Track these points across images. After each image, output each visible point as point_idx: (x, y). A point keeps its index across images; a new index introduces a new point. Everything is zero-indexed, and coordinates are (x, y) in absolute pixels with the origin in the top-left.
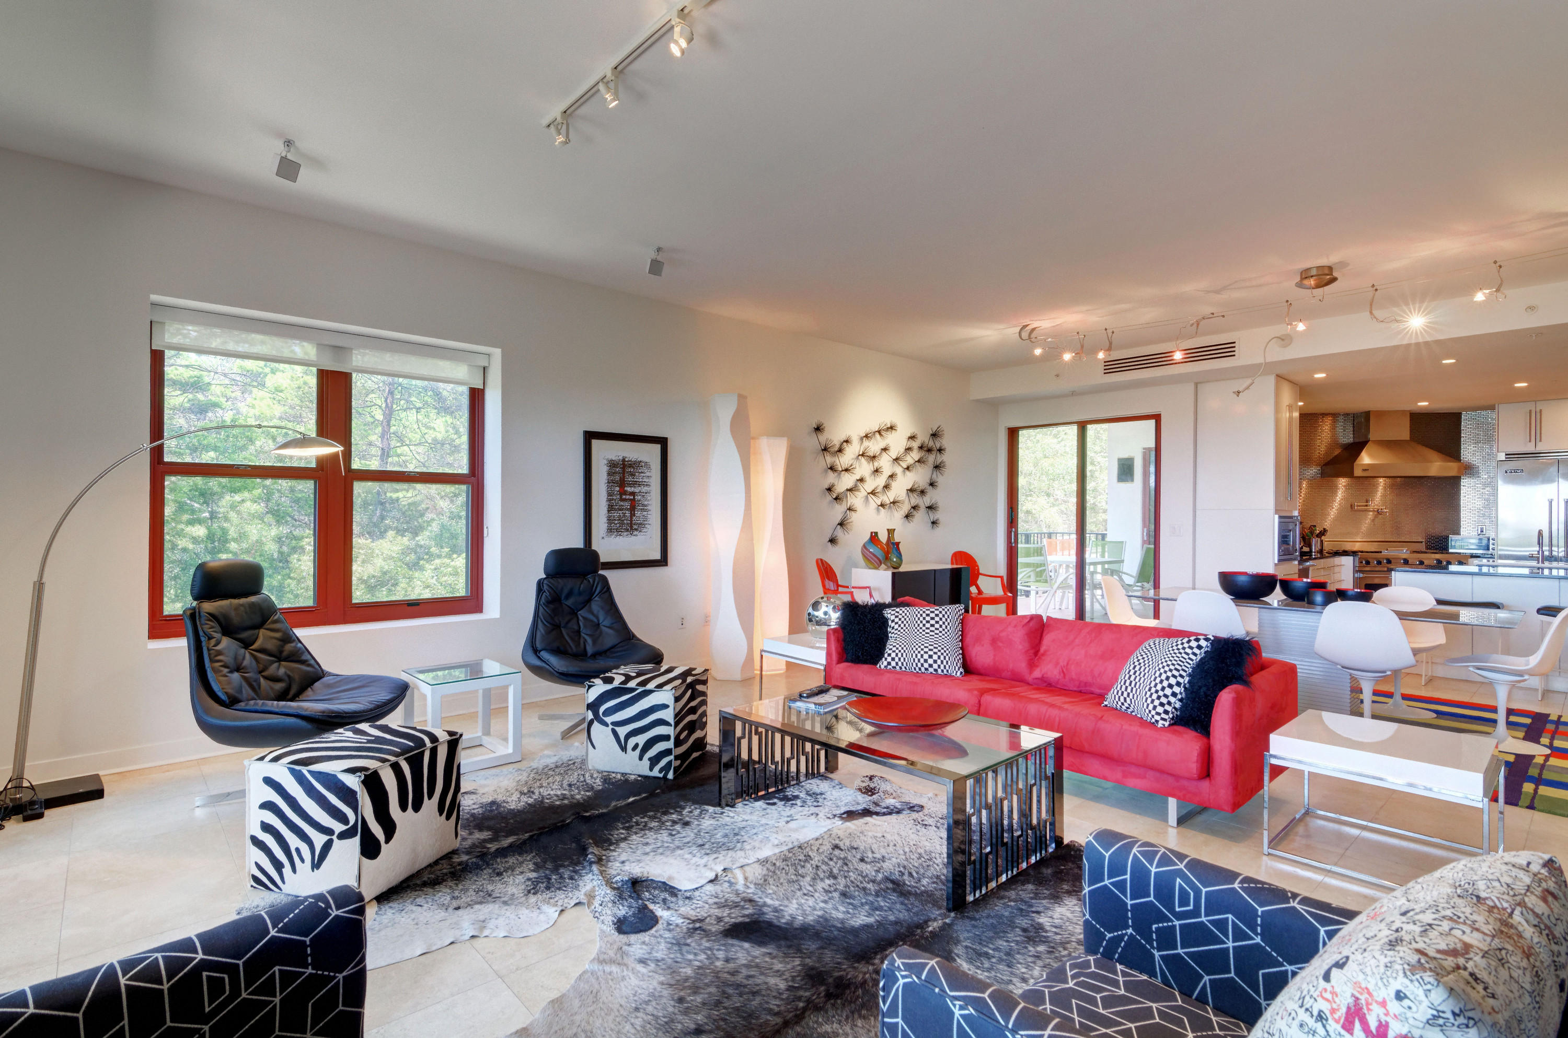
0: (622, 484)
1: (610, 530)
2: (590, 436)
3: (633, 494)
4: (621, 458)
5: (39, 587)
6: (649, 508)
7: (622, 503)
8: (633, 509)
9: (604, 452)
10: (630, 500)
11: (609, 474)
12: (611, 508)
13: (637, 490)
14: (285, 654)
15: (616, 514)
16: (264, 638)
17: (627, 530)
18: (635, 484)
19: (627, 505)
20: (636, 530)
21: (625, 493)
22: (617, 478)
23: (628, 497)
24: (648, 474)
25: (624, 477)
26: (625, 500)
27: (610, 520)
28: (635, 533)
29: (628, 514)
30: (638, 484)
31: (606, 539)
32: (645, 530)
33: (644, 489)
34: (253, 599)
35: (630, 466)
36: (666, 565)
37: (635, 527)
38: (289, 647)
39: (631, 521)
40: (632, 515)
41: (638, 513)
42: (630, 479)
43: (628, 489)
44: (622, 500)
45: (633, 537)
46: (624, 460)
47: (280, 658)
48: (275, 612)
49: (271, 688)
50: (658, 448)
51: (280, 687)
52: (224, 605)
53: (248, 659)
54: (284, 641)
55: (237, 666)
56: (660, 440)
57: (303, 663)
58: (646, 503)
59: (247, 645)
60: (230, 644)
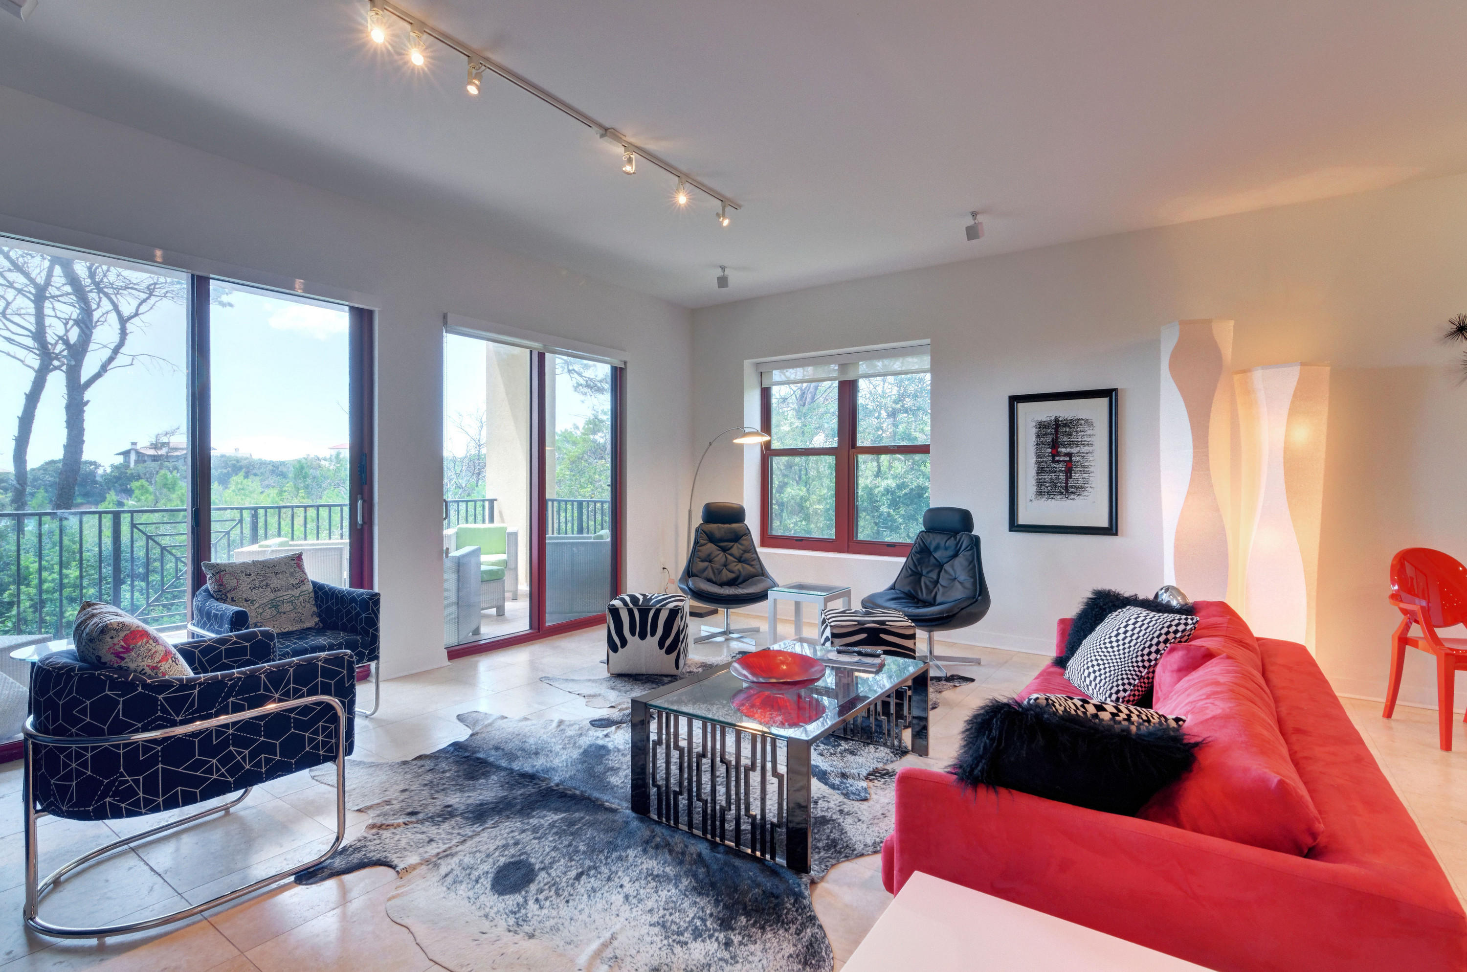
0: (1055, 445)
1: (1040, 493)
2: (1014, 400)
3: (1070, 455)
4: (1053, 418)
5: (690, 511)
6: (1091, 470)
7: (1054, 465)
8: (1069, 472)
9: (1032, 414)
10: (1065, 461)
11: (1038, 436)
12: (1040, 471)
13: (1074, 450)
14: (743, 559)
15: (1047, 477)
16: (736, 549)
17: (1062, 493)
18: (1071, 444)
19: (1061, 467)
20: (1072, 493)
21: (1058, 454)
22: (1049, 439)
23: (1062, 458)
24: (1089, 432)
25: (1057, 437)
26: (1058, 462)
27: (1040, 483)
28: (1072, 496)
29: (1062, 476)
30: (1076, 444)
31: (1035, 502)
32: (1085, 493)
33: (1085, 449)
34: (734, 525)
35: (1065, 425)
36: (1117, 533)
37: (1072, 490)
38: (747, 556)
39: (1067, 483)
40: (1069, 477)
41: (1075, 476)
42: (1065, 439)
43: (1063, 450)
44: (1054, 461)
45: (1069, 501)
46: (1057, 420)
47: (740, 560)
48: (745, 534)
49: (726, 575)
50: (1104, 402)
51: (731, 576)
52: (713, 527)
53: (720, 557)
54: (745, 551)
55: (709, 559)
56: (1108, 393)
57: (752, 566)
58: (1086, 464)
59: (724, 550)
60: (711, 547)
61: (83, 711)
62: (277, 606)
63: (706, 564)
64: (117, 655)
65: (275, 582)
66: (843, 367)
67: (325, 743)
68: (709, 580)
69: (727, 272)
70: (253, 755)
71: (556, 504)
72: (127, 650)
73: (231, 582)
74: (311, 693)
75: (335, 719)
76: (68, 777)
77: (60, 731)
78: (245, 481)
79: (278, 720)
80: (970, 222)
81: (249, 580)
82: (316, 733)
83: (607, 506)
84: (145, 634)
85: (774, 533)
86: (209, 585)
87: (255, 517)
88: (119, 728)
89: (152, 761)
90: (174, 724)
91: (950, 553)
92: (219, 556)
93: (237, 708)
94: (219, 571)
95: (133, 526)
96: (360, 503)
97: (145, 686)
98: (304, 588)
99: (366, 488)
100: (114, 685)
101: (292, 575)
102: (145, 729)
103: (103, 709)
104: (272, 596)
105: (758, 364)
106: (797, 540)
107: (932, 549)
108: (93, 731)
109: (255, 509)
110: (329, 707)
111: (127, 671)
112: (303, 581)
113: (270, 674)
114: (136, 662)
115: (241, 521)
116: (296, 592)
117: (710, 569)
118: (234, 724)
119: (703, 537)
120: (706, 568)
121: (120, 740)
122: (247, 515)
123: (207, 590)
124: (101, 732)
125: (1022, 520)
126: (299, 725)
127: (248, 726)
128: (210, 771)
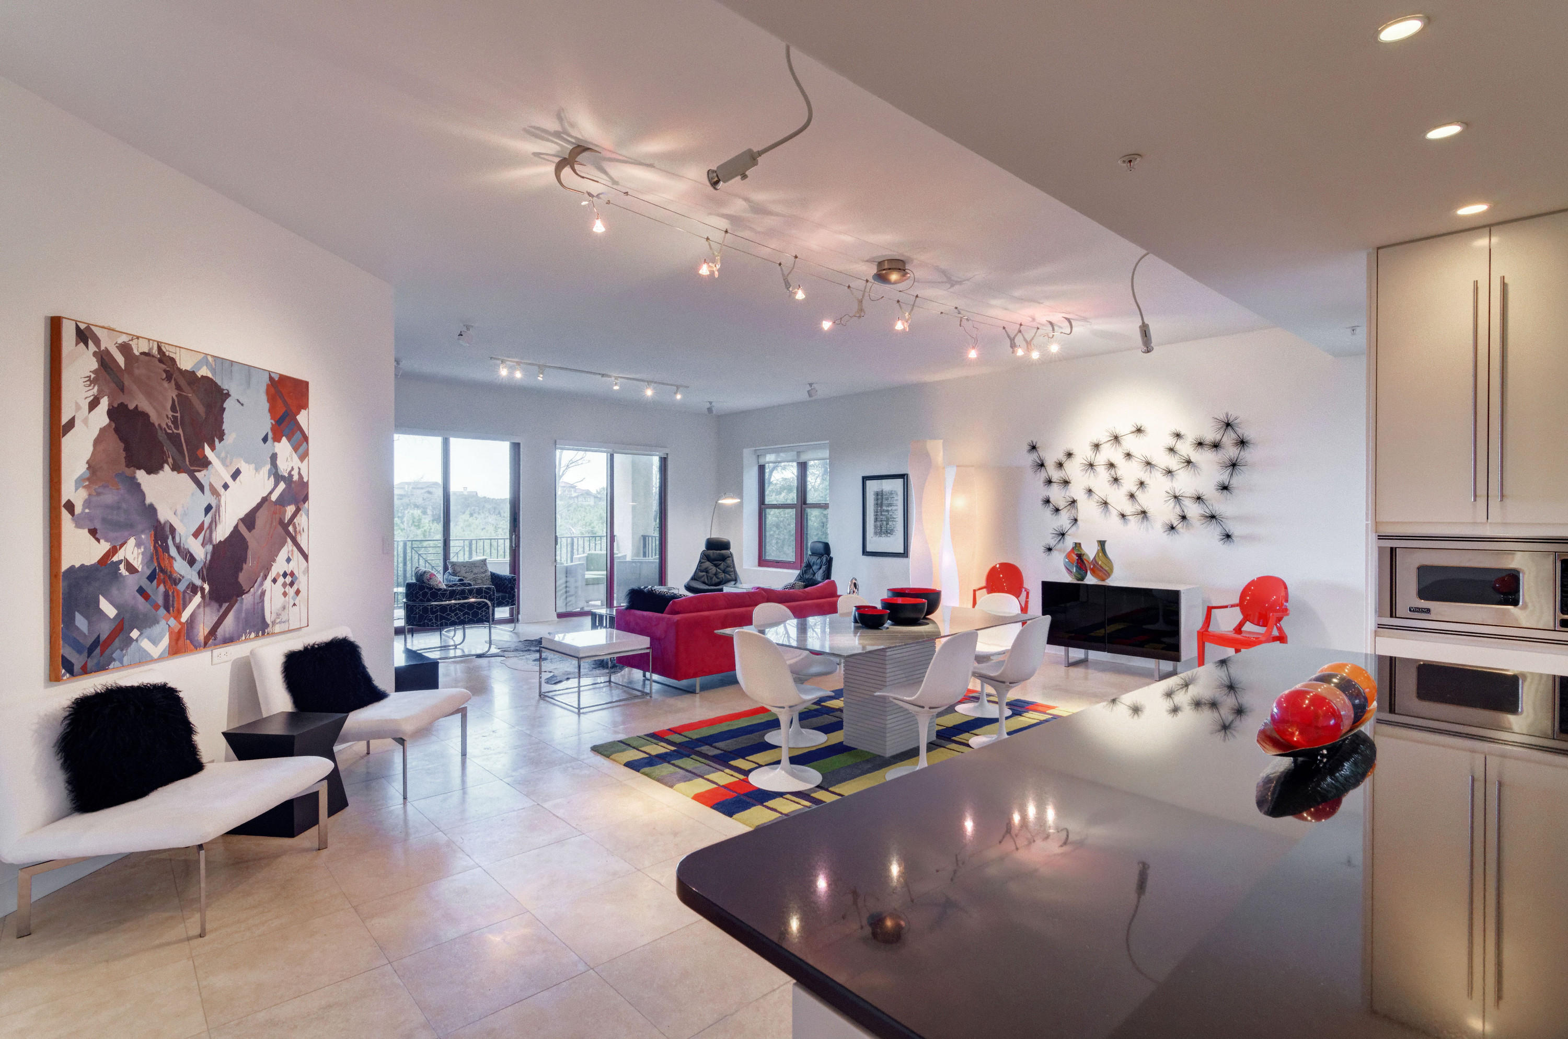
0: (882, 505)
1: (876, 533)
2: (865, 479)
3: (888, 511)
4: (880, 489)
6: (896, 520)
7: (881, 517)
8: (887, 521)
9: (872, 486)
10: (886, 515)
11: (875, 501)
12: (875, 520)
13: (890, 509)
15: (879, 524)
16: (724, 565)
17: (885, 533)
18: (888, 505)
19: (884, 518)
20: (889, 533)
21: (883, 511)
22: (879, 502)
23: (884, 513)
24: (896, 498)
25: (883, 501)
26: (883, 515)
27: (875, 527)
28: (889, 535)
29: (885, 523)
30: (890, 505)
31: (874, 538)
32: (894, 533)
33: (894, 508)
35: (885, 494)
36: (907, 557)
37: (889, 531)
38: (728, 569)
39: (886, 528)
40: (887, 524)
41: (890, 523)
42: (886, 502)
43: (885, 508)
44: (881, 515)
45: (887, 538)
46: (882, 491)
47: (724, 572)
48: (729, 557)
49: (715, 580)
50: (900, 481)
51: (717, 580)
52: (711, 552)
53: (713, 569)
54: (728, 567)
55: (706, 570)
56: (903, 476)
57: (730, 575)
58: (894, 516)
59: (716, 566)
60: (708, 564)
61: (420, 595)
62: (475, 581)
63: (704, 573)
64: (428, 580)
65: (475, 571)
66: (799, 453)
67: (485, 616)
68: (704, 583)
69: (713, 404)
70: (464, 615)
71: (650, 538)
72: (430, 579)
73: (458, 569)
74: (481, 598)
75: (488, 608)
76: (416, 614)
77: (414, 601)
78: (471, 519)
79: (471, 605)
80: (808, 388)
81: (465, 569)
82: (482, 611)
83: (657, 538)
84: (434, 575)
85: (767, 558)
86: (450, 571)
87: (470, 544)
88: (429, 600)
89: (437, 611)
90: (442, 601)
91: (818, 567)
92: (453, 558)
93: (459, 599)
94: (454, 564)
95: (412, 548)
96: (514, 536)
97: (435, 589)
98: (486, 574)
99: (517, 529)
100: (428, 588)
101: (482, 568)
102: (435, 601)
103: (425, 594)
104: (474, 576)
105: (755, 450)
106: (777, 562)
107: (812, 564)
108: (421, 600)
109: (471, 541)
110: (486, 604)
111: (430, 585)
112: (486, 571)
113: (469, 590)
114: (432, 583)
115: (464, 547)
116: (484, 575)
117: (705, 577)
118: (458, 604)
119: (705, 557)
120: (704, 576)
121: (429, 604)
122: (467, 543)
123: (449, 572)
124: (424, 601)
125: (869, 549)
126: (478, 608)
127: (462, 605)
128: (451, 617)
